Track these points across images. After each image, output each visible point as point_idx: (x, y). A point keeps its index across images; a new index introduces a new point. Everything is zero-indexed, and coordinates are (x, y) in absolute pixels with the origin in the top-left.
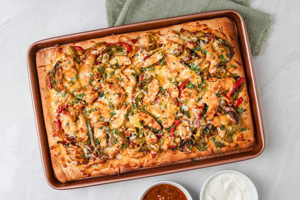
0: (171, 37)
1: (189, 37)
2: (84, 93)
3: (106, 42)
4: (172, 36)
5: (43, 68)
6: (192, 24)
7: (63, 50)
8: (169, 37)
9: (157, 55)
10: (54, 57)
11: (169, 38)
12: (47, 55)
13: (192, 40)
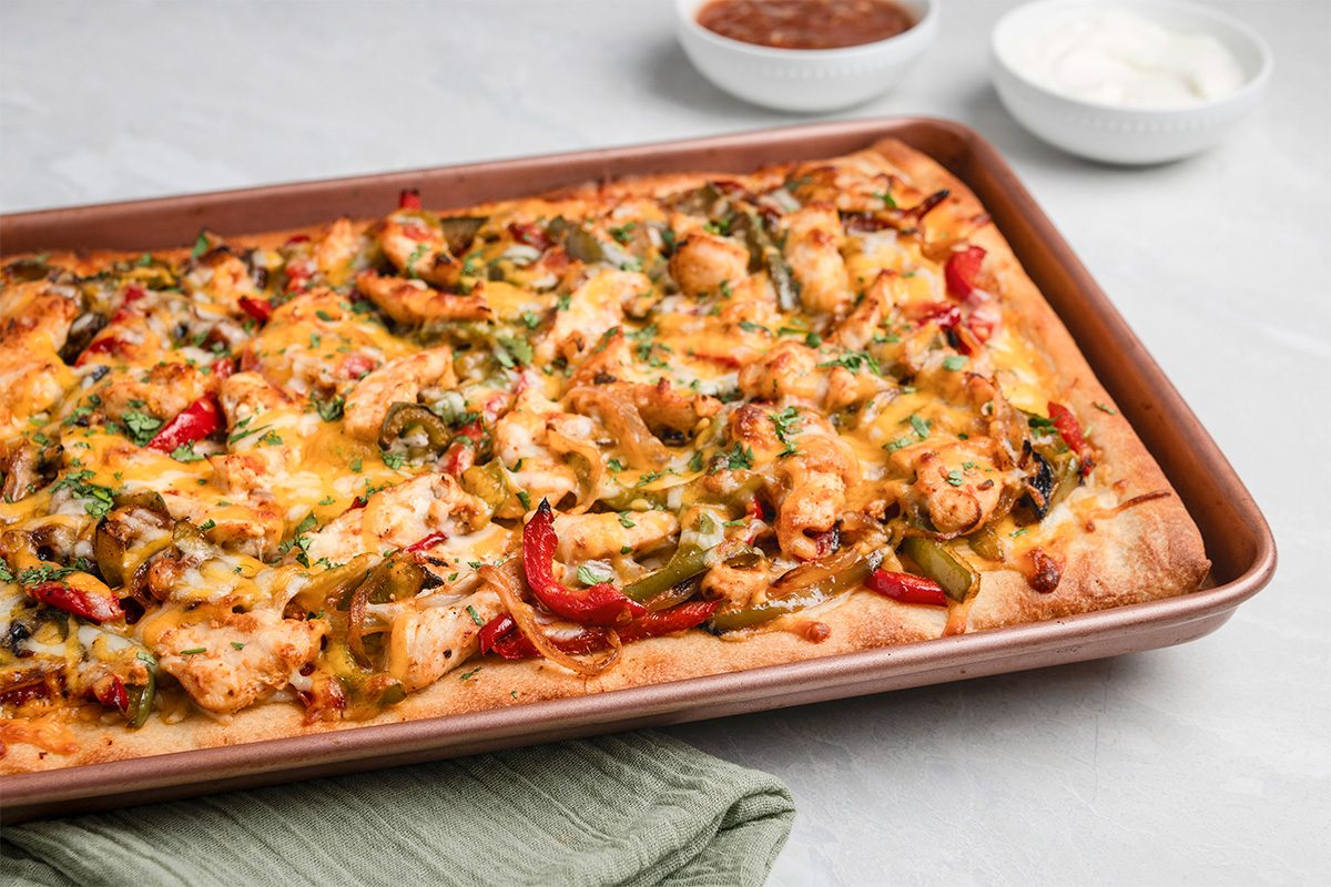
0: (220, 652)
1: (85, 658)
2: (830, 377)
3: (714, 642)
4: (216, 656)
5: (1134, 491)
6: (42, 756)
7: (1021, 581)
8: (239, 648)
9: (343, 547)
10: (1078, 545)
11: (240, 638)
12: (1128, 559)
13: (71, 639)
